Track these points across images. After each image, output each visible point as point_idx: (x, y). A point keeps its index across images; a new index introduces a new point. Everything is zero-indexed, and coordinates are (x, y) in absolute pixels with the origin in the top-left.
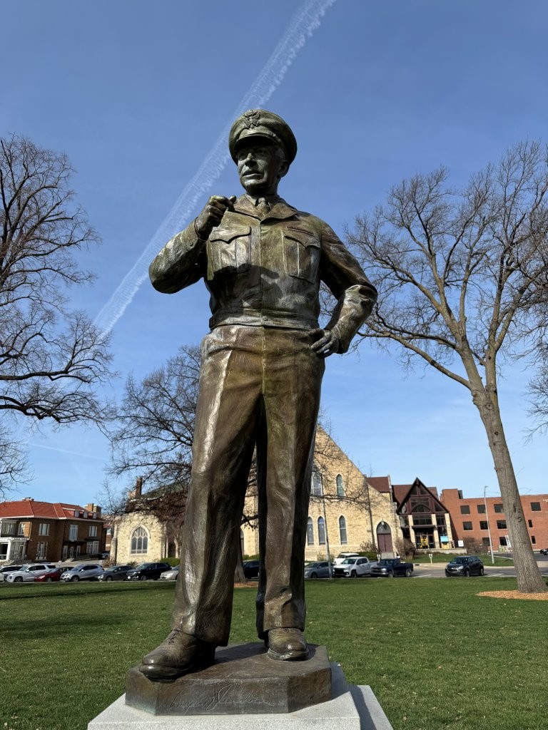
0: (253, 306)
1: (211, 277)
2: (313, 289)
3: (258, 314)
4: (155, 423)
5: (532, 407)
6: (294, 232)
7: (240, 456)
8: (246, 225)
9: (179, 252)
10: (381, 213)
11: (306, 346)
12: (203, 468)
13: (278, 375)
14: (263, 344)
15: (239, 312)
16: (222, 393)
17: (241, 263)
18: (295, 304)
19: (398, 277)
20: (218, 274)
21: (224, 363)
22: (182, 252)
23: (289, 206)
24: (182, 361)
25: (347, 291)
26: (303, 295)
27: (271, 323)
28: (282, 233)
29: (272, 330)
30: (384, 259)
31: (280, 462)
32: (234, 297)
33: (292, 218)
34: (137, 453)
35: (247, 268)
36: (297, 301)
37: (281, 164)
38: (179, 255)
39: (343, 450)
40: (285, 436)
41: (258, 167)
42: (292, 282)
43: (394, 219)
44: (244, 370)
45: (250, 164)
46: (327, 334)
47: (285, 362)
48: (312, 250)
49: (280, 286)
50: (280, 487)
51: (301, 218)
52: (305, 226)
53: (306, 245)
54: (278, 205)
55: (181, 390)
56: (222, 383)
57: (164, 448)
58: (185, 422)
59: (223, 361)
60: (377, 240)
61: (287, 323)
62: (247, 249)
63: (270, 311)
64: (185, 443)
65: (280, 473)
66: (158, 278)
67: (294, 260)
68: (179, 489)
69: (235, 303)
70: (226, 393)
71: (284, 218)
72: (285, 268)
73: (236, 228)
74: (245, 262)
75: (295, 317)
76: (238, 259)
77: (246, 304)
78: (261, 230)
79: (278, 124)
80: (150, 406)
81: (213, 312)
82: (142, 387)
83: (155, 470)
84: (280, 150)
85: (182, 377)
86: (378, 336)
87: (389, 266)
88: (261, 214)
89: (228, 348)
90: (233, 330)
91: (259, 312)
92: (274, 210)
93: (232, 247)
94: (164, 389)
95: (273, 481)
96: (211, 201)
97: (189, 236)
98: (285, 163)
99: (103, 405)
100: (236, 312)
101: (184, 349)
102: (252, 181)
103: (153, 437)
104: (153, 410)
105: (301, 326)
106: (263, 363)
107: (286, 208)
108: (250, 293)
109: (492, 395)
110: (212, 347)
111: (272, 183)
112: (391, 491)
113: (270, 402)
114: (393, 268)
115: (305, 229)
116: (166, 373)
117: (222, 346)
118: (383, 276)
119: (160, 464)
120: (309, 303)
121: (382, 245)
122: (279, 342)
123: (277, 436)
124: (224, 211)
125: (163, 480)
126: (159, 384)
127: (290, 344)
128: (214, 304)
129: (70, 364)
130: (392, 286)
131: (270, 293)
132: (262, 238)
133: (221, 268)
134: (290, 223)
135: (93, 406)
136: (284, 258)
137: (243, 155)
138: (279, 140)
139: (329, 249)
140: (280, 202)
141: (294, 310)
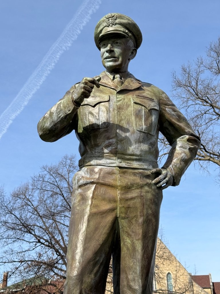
0: (111, 152)
1: (80, 131)
2: (154, 139)
3: (114, 158)
4: (20, 227)
6: (141, 100)
7: (101, 264)
8: (107, 94)
9: (60, 115)
10: (202, 63)
11: (149, 181)
12: (75, 273)
13: (129, 203)
14: (118, 180)
15: (101, 156)
16: (89, 216)
17: (103, 122)
18: (141, 151)
19: (216, 113)
20: (85, 129)
21: (90, 193)
22: (62, 115)
23: (137, 80)
24: (43, 177)
25: (178, 140)
26: (147, 144)
27: (124, 164)
28: (132, 100)
29: (125, 170)
30: (204, 99)
31: (130, 268)
32: (97, 145)
33: (139, 89)
34: (5, 252)
35: (107, 126)
36: (142, 148)
37: (131, 51)
38: (60, 117)
40: (134, 249)
41: (115, 54)
42: (139, 135)
43: (212, 68)
44: (104, 199)
45: (111, 51)
46: (164, 172)
47: (134, 193)
48: (153, 112)
49: (130, 138)
50: (130, 287)
51: (145, 88)
52: (148, 94)
53: (149, 108)
54: (129, 80)
55: (41, 201)
56: (88, 208)
57: (27, 249)
58: (44, 227)
59: (89, 192)
60: (198, 84)
61: (135, 164)
62: (107, 111)
63: (123, 156)
64: (43, 244)
65: (130, 277)
66: (44, 132)
67: (141, 119)
68: (38, 282)
69: (98, 150)
70: (92, 216)
71: (133, 89)
72: (134, 125)
73: (99, 96)
74: (106, 121)
75: (142, 160)
76: (101, 119)
77: (106, 151)
78: (117, 98)
79: (129, 24)
80: (17, 213)
81: (82, 155)
82: (11, 198)
83: (19, 267)
84: (130, 41)
85: (42, 190)
86: (200, 160)
87: (208, 104)
88: (117, 87)
89: (92, 183)
90: (97, 169)
91: (116, 156)
92: (126, 83)
93: (95, 110)
94: (28, 200)
95: (125, 283)
96: (83, 82)
97: (68, 104)
98: (134, 50)
100: (99, 157)
101: (44, 168)
102: (110, 64)
103: (18, 239)
104: (18, 216)
105: (146, 167)
106: (118, 194)
107: (135, 81)
108: (109, 143)
110: (81, 182)
111: (125, 64)
112: (212, 287)
113: (123, 223)
114: (211, 105)
115: (148, 96)
116: (31, 187)
117: (89, 181)
118: (203, 112)
119: (23, 261)
120: (151, 150)
121: (202, 88)
122: (130, 179)
123: (128, 249)
124: (92, 88)
125: (25, 275)
126: (25, 195)
127: (138, 180)
128: (83, 150)
130: (211, 120)
131: (123, 143)
132: (118, 104)
133: (88, 125)
134: (137, 92)
136: (133, 118)
137: (104, 45)
138: (130, 34)
139: (165, 110)
140: (130, 77)
141: (140, 155)
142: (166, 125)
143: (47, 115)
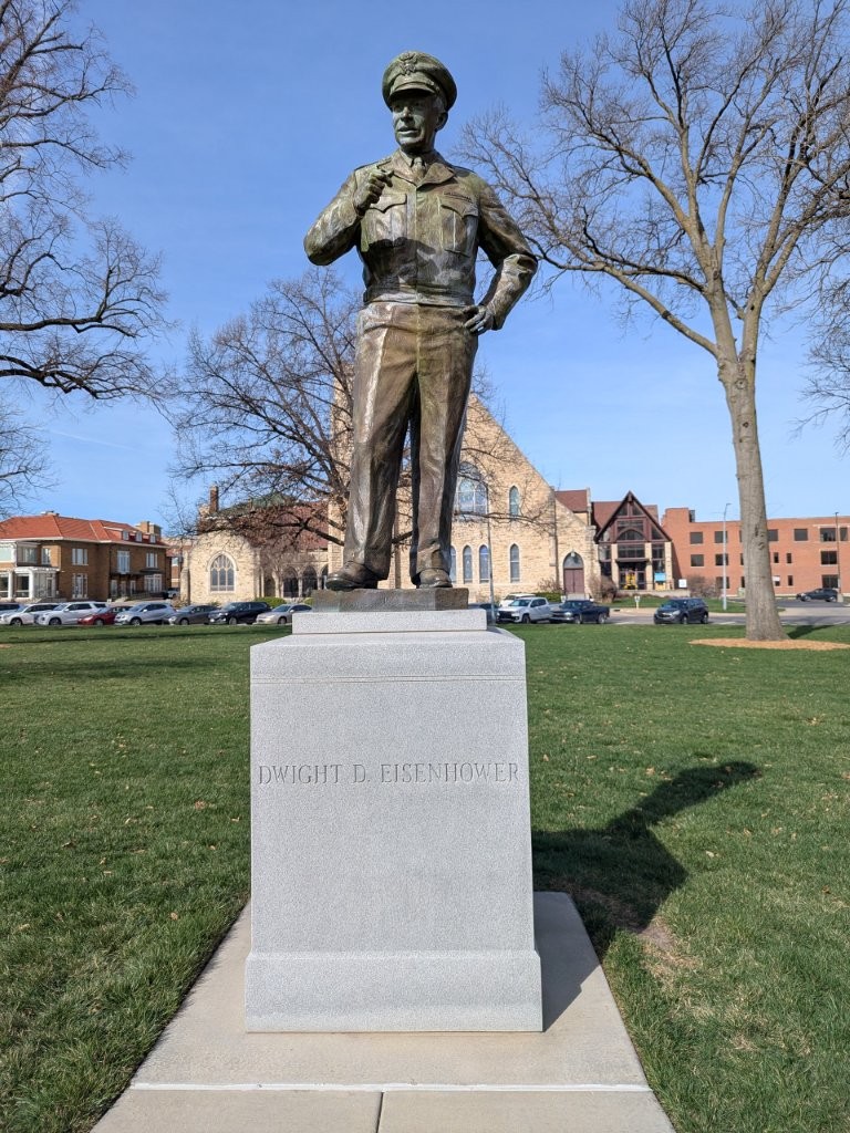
0: (408, 283)
1: (365, 249)
2: (468, 263)
3: (413, 291)
4: (237, 402)
5: (808, 385)
6: (452, 200)
7: (396, 430)
8: (403, 191)
9: (337, 228)
10: (605, 48)
11: (460, 324)
13: (432, 353)
14: (419, 322)
15: (396, 288)
16: (380, 371)
17: (397, 236)
18: (451, 280)
19: (625, 167)
20: (372, 246)
21: (380, 341)
22: (340, 228)
23: (448, 165)
24: (273, 304)
25: (505, 261)
26: (458, 270)
27: (425, 300)
28: (438, 201)
29: (426, 308)
30: (604, 133)
31: (432, 436)
32: (389, 272)
33: (449, 181)
34: (214, 448)
35: (404, 244)
36: (452, 276)
37: (439, 115)
38: (336, 231)
39: (521, 449)
40: (438, 413)
41: (414, 124)
42: (447, 257)
43: (626, 59)
44: (399, 349)
45: (408, 119)
46: (481, 310)
47: (439, 341)
48: (470, 220)
49: (435, 262)
50: (431, 459)
51: (458, 178)
52: (464, 190)
53: (464, 215)
54: (435, 166)
55: (272, 352)
56: (379, 361)
57: (253, 442)
58: (282, 403)
59: (379, 339)
60: (595, 97)
61: (442, 300)
63: (426, 288)
64: (283, 434)
65: (432, 446)
66: (314, 251)
67: (451, 232)
68: (278, 500)
69: (390, 278)
70: (384, 370)
71: (441, 181)
73: (392, 195)
74: (401, 236)
75: (450, 293)
76: (394, 232)
77: (401, 280)
78: (417, 198)
79: (436, 70)
80: (228, 375)
81: (368, 285)
82: (214, 346)
83: (242, 474)
84: (438, 99)
85: (274, 331)
87: (612, 146)
88: (417, 179)
89: (383, 326)
90: (389, 308)
91: (415, 289)
92: (430, 172)
93: (385, 218)
94: (247, 350)
95: (426, 454)
96: (370, 179)
97: (348, 212)
99: (159, 374)
100: (392, 289)
101: (275, 285)
102: (408, 140)
103: (235, 424)
104: (232, 382)
105: (456, 304)
106: (417, 342)
107: (444, 168)
108: (406, 268)
109: (748, 366)
110: (368, 325)
111: (430, 138)
112: (590, 510)
113: (423, 381)
114: (618, 149)
115: (463, 193)
116: (250, 325)
117: (378, 323)
118: (600, 164)
119: (249, 465)
120: (465, 278)
121: (602, 108)
122: (434, 320)
123: (429, 413)
124: (382, 188)
125: (253, 488)
126: (239, 341)
127: (445, 322)
128: (368, 278)
129: (105, 307)
130: (614, 182)
132: (419, 208)
133: (376, 240)
134: (447, 188)
135: (143, 374)
136: (440, 230)
137: (398, 107)
138: (437, 88)
139: (487, 215)
140: (437, 161)
141: (449, 287)
142: (488, 237)
143: (318, 226)
